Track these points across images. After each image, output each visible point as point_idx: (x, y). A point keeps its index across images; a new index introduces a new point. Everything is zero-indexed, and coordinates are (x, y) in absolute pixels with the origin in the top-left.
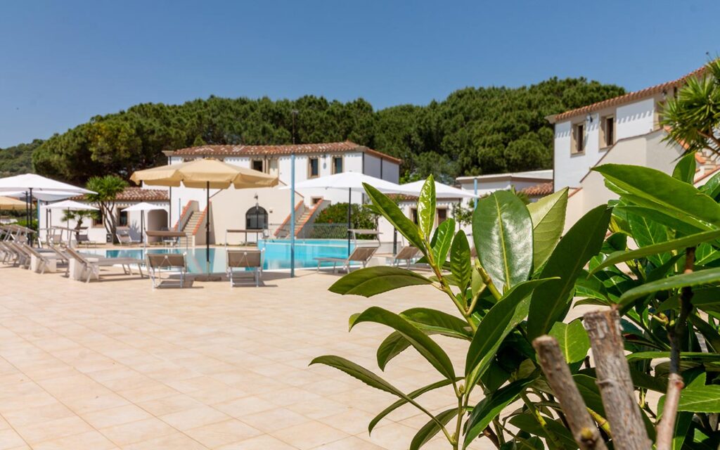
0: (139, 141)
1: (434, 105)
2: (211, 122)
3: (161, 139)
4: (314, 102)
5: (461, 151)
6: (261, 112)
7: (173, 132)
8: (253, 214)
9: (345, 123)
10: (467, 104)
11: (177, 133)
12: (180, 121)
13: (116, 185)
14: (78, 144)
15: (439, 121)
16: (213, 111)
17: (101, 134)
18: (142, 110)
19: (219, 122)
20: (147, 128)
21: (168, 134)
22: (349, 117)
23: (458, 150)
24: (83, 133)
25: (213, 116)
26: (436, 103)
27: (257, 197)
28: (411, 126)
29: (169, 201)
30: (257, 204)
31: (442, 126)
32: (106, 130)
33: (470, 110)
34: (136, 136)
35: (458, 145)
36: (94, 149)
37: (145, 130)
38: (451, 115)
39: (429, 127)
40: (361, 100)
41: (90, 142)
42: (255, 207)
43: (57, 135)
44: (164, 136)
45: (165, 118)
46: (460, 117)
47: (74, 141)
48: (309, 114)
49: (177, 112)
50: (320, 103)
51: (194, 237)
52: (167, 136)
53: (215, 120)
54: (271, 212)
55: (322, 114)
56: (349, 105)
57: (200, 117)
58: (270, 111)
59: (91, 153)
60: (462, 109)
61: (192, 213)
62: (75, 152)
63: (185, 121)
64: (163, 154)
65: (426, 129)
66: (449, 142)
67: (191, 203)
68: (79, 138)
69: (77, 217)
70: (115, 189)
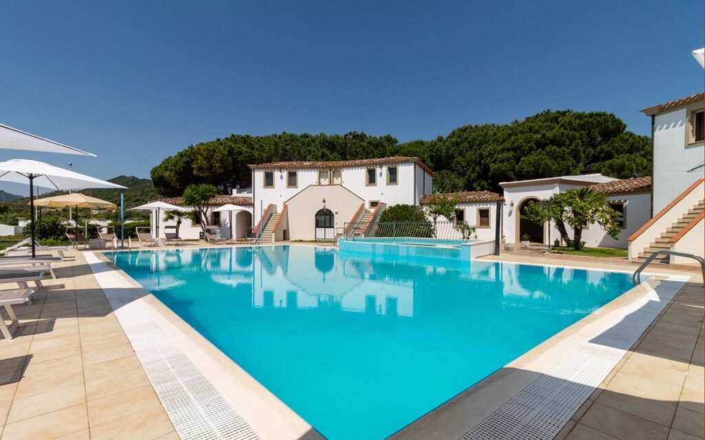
0: (230, 160)
1: (440, 139)
2: (284, 149)
3: (247, 159)
4: (357, 135)
5: (468, 169)
6: (320, 143)
7: (256, 153)
8: (321, 215)
9: (380, 151)
10: (470, 135)
11: (259, 154)
12: (261, 146)
13: (209, 192)
14: (184, 162)
15: (448, 149)
16: (286, 141)
17: (201, 155)
18: (234, 139)
19: (291, 149)
20: (236, 150)
21: (253, 155)
22: (383, 146)
23: (465, 169)
24: (187, 153)
25: (287, 145)
26: (442, 138)
27: (324, 201)
28: (424, 153)
29: (253, 205)
30: (325, 206)
31: (450, 152)
32: (204, 151)
33: (474, 139)
34: (228, 157)
35: (465, 165)
36: (195, 166)
37: (235, 151)
38: (458, 144)
39: (440, 153)
40: (389, 136)
41: (193, 160)
42: (323, 210)
43: (171, 157)
44: (249, 157)
45: (250, 144)
46: (466, 144)
47: (180, 160)
48: (355, 143)
49: (259, 141)
50: (361, 137)
51: (273, 234)
52: (252, 157)
53: (288, 148)
54: (337, 213)
55: (365, 144)
56: (381, 138)
57: (276, 144)
58: (326, 141)
59: (193, 168)
60: (466, 139)
61: (272, 214)
62: (182, 169)
63: (265, 147)
64: (248, 167)
65: (438, 155)
66: (458, 163)
67: (271, 206)
68: (184, 158)
69: (176, 218)
70: (208, 194)
